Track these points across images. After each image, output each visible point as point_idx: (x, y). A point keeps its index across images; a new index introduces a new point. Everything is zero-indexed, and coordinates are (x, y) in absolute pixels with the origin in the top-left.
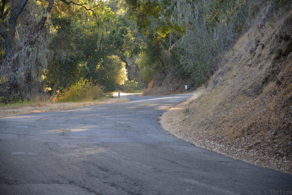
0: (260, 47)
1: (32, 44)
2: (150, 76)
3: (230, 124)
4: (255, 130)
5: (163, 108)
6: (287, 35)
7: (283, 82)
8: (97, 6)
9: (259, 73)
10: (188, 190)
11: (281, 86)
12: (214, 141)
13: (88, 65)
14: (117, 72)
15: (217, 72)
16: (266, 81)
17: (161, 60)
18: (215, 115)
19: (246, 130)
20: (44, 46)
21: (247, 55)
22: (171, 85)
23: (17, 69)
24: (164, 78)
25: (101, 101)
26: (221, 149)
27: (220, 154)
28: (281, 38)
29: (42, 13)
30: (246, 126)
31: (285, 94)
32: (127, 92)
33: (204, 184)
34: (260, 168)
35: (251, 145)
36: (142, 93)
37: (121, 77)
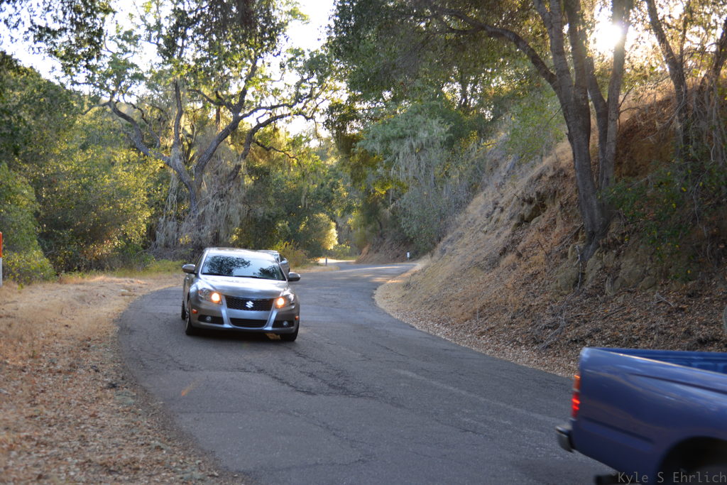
0: (498, 210)
1: (222, 197)
2: (365, 240)
3: (458, 303)
4: (489, 311)
5: (379, 279)
6: (530, 198)
7: (524, 255)
8: (303, 153)
9: (497, 242)
10: (402, 385)
11: (522, 258)
12: (439, 323)
13: (289, 225)
14: (325, 233)
15: (445, 239)
16: (504, 252)
17: (379, 221)
18: (440, 292)
19: (478, 311)
20: (237, 200)
21: (483, 220)
22: (390, 251)
23: (203, 228)
24: (382, 243)
25: (304, 268)
26: (447, 334)
27: (445, 340)
28: (524, 200)
29: (236, 159)
30: (477, 306)
31: (526, 269)
32: (337, 259)
33: (423, 378)
34: (493, 359)
35: (483, 330)
36: (355, 261)
37: (329, 240)
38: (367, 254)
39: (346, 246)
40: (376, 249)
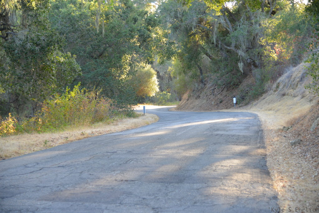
17: (198, 66)
22: (212, 97)
24: (202, 89)
32: (159, 104)
36: (175, 106)
37: (151, 87)
38: (188, 100)
39: (167, 93)
40: (197, 95)
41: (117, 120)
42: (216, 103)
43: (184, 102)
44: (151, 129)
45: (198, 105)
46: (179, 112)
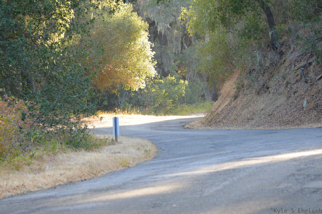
17: (263, 4)
36: (202, 116)
37: (134, 65)
38: (236, 97)
39: (178, 79)
40: (261, 83)
41: (40, 158)
42: (312, 105)
43: (227, 103)
44: (134, 180)
45: (263, 111)
46: (213, 131)
